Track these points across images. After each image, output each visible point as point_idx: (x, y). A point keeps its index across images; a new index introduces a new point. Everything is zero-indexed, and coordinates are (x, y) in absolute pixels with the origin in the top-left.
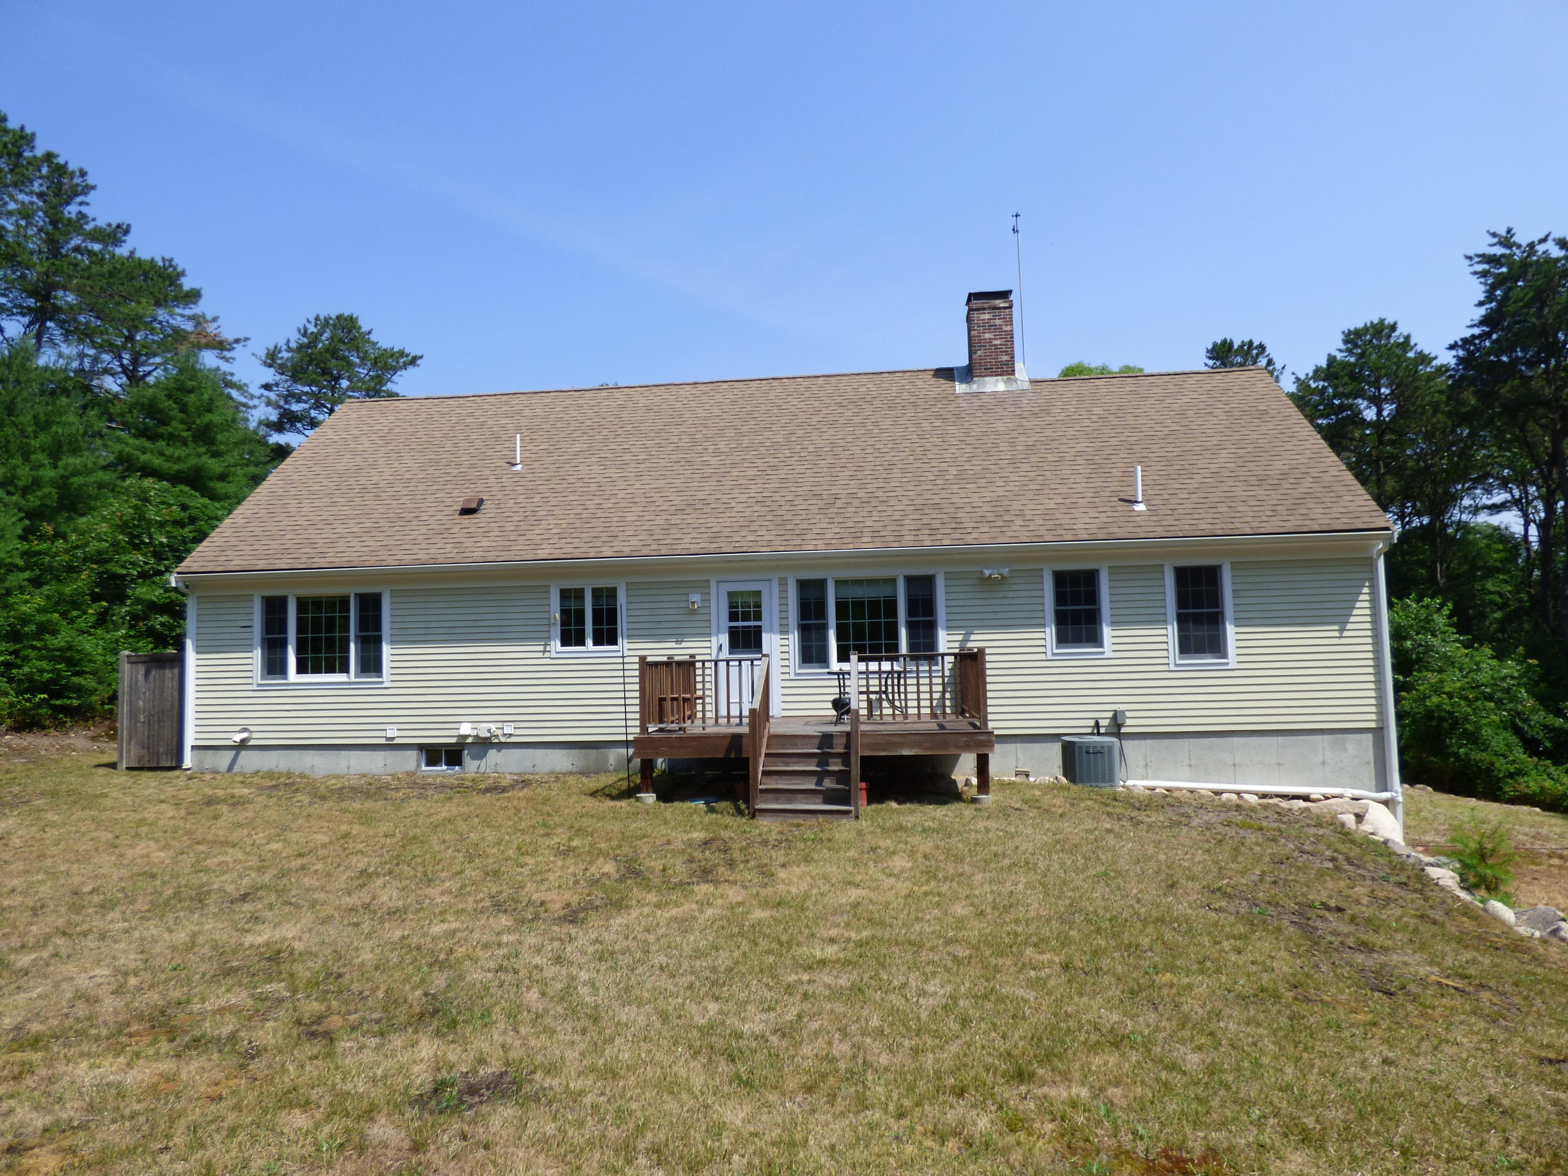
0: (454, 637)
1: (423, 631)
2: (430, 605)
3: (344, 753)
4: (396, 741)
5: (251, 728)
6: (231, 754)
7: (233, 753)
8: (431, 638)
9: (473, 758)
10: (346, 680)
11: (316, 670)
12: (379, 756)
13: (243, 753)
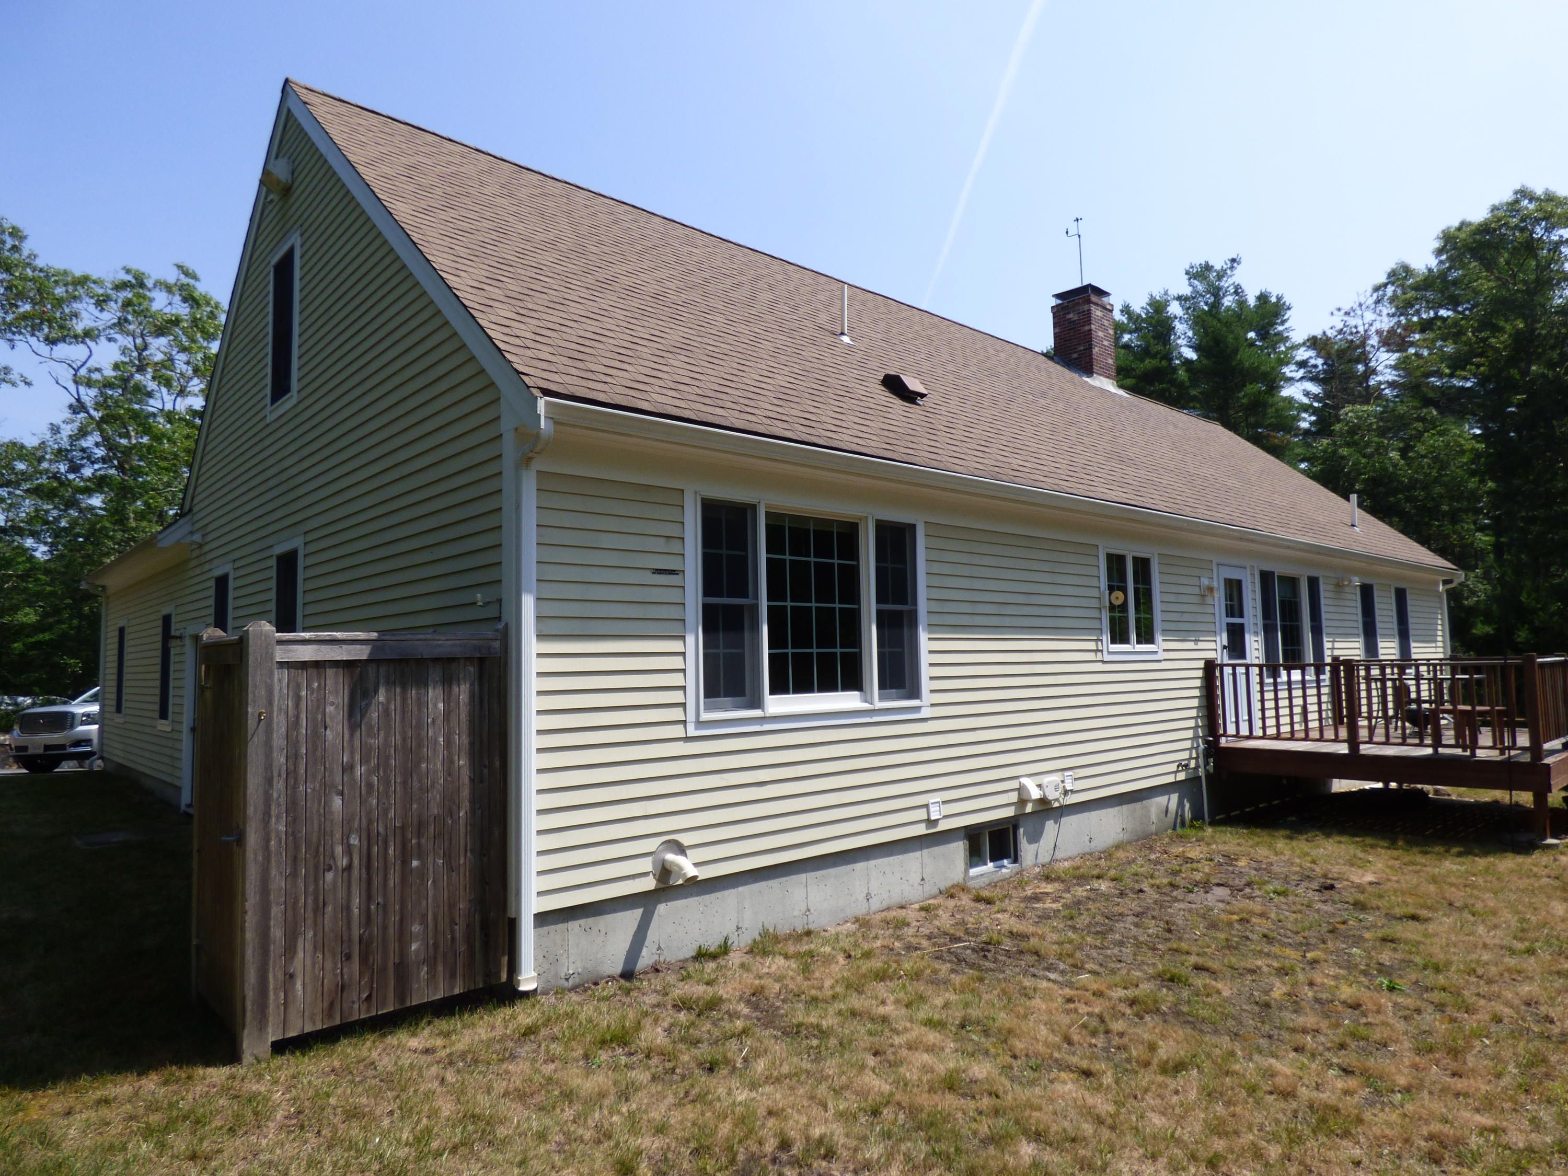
0: (1007, 621)
1: (967, 608)
2: (976, 560)
3: (860, 866)
4: (943, 826)
5: (686, 840)
6: (631, 918)
7: (636, 914)
8: (978, 621)
9: (1030, 842)
10: (866, 706)
11: (803, 686)
12: (913, 861)
13: (662, 908)
